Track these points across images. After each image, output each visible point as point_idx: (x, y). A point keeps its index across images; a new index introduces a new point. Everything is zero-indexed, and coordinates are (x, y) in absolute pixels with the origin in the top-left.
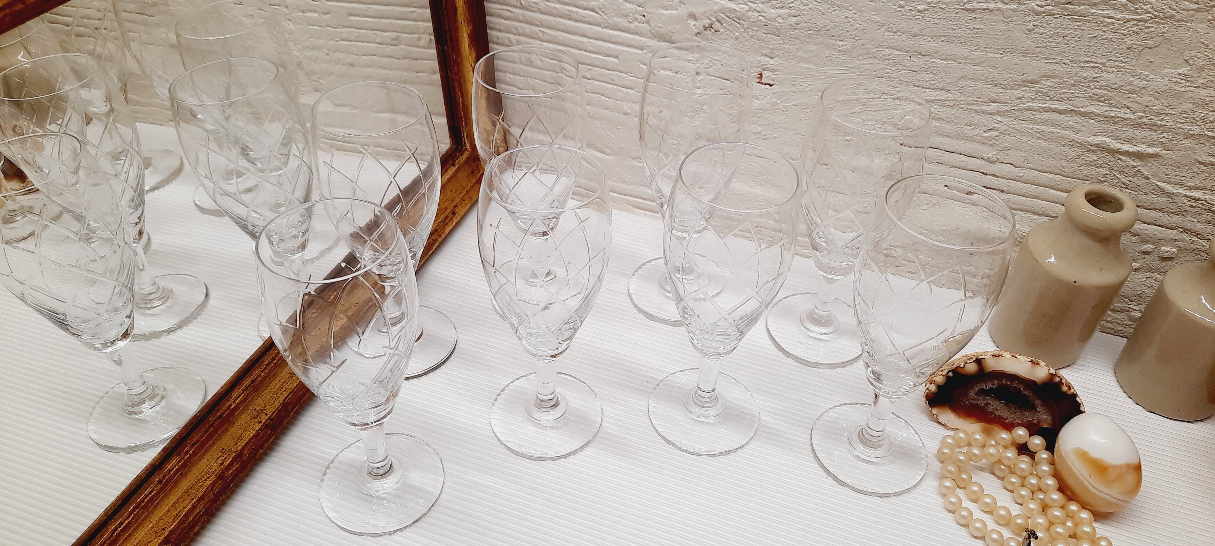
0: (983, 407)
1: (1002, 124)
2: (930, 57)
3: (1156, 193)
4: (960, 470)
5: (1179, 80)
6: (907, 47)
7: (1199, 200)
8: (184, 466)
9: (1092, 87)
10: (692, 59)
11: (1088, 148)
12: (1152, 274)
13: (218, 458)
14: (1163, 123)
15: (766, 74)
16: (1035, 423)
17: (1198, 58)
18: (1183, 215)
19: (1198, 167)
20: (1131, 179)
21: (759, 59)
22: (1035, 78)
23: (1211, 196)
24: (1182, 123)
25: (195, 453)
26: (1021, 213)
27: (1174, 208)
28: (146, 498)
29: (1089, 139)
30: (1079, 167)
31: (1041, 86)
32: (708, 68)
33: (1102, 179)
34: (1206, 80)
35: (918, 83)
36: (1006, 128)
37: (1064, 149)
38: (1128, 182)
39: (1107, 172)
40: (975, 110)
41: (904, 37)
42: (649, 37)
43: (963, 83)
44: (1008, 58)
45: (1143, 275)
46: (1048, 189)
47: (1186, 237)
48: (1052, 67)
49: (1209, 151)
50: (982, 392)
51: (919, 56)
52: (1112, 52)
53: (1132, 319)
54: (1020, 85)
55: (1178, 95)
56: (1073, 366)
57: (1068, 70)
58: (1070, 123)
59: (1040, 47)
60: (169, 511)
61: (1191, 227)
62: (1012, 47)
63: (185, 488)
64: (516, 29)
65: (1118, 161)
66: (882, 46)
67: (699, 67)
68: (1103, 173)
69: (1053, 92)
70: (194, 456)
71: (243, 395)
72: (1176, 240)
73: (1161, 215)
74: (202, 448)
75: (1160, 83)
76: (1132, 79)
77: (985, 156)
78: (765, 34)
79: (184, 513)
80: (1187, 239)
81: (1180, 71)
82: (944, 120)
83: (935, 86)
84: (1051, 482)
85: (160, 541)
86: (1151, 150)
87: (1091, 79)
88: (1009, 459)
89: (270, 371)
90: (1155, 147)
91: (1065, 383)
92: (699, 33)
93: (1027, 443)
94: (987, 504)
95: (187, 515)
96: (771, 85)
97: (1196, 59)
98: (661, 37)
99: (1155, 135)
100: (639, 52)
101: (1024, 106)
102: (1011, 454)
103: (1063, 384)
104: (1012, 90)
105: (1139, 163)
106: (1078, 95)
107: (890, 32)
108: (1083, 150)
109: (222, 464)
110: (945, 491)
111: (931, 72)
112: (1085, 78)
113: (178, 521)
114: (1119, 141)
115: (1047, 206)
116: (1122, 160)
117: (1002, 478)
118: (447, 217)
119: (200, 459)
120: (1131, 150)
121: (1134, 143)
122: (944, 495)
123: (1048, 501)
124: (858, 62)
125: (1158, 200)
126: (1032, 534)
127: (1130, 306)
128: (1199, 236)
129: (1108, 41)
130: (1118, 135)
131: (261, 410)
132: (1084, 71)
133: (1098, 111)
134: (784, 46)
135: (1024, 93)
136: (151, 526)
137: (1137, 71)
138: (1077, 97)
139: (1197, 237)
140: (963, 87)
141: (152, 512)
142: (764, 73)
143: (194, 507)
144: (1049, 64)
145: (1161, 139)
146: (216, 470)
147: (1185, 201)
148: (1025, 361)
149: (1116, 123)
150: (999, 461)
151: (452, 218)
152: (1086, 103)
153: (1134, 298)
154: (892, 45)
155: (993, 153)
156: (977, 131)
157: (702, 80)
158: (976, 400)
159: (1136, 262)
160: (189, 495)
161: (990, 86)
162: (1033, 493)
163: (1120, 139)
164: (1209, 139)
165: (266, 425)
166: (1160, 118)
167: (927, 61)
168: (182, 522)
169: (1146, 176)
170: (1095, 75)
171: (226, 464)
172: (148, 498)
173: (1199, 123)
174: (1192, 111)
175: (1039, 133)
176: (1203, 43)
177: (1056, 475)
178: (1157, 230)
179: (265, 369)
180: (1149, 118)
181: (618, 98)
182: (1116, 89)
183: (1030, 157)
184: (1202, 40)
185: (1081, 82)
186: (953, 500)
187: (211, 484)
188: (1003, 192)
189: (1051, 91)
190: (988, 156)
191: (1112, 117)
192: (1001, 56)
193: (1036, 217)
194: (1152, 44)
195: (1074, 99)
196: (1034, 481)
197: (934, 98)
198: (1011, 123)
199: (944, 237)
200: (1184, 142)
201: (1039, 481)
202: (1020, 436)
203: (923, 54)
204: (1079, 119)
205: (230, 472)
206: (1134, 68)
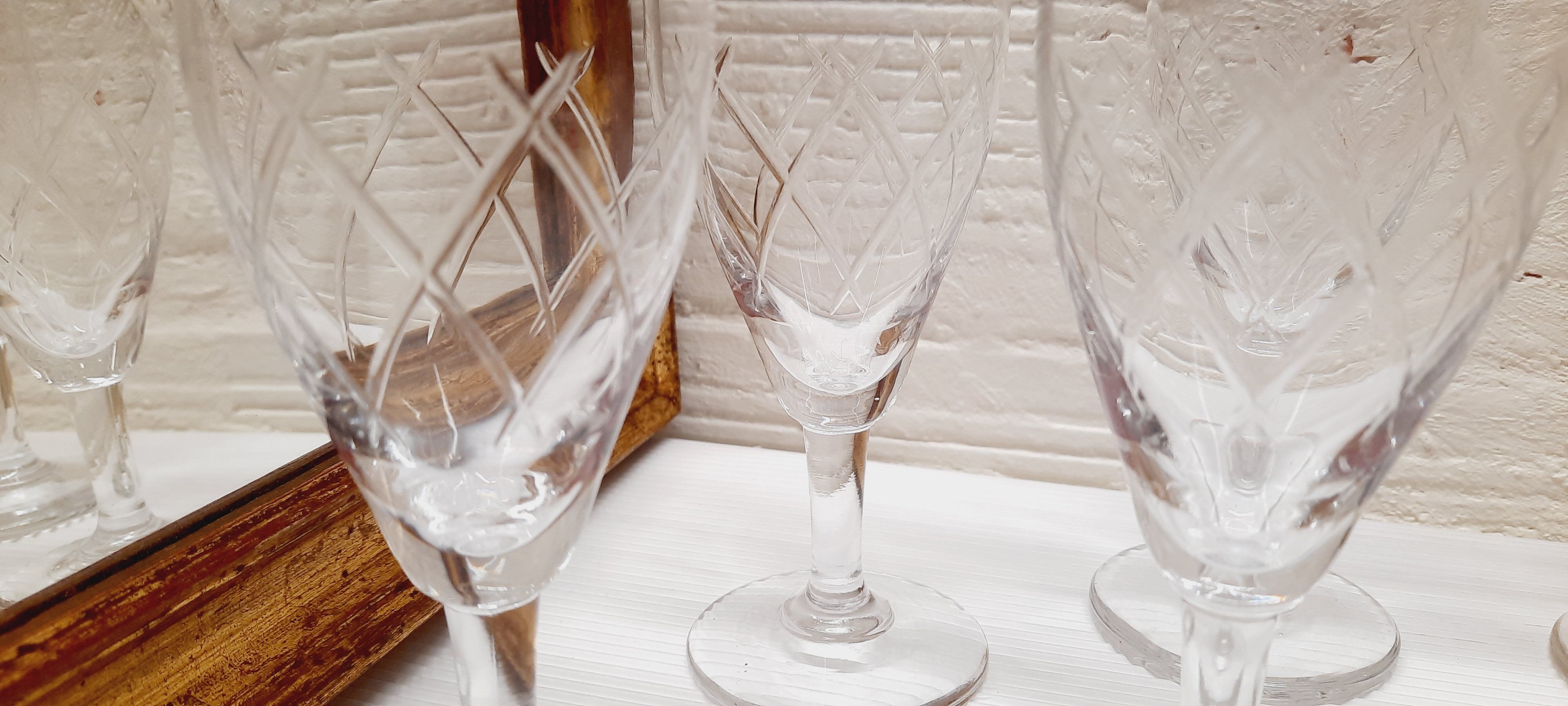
15: (1361, 36)
96: (1371, 60)
142: (1358, 31)
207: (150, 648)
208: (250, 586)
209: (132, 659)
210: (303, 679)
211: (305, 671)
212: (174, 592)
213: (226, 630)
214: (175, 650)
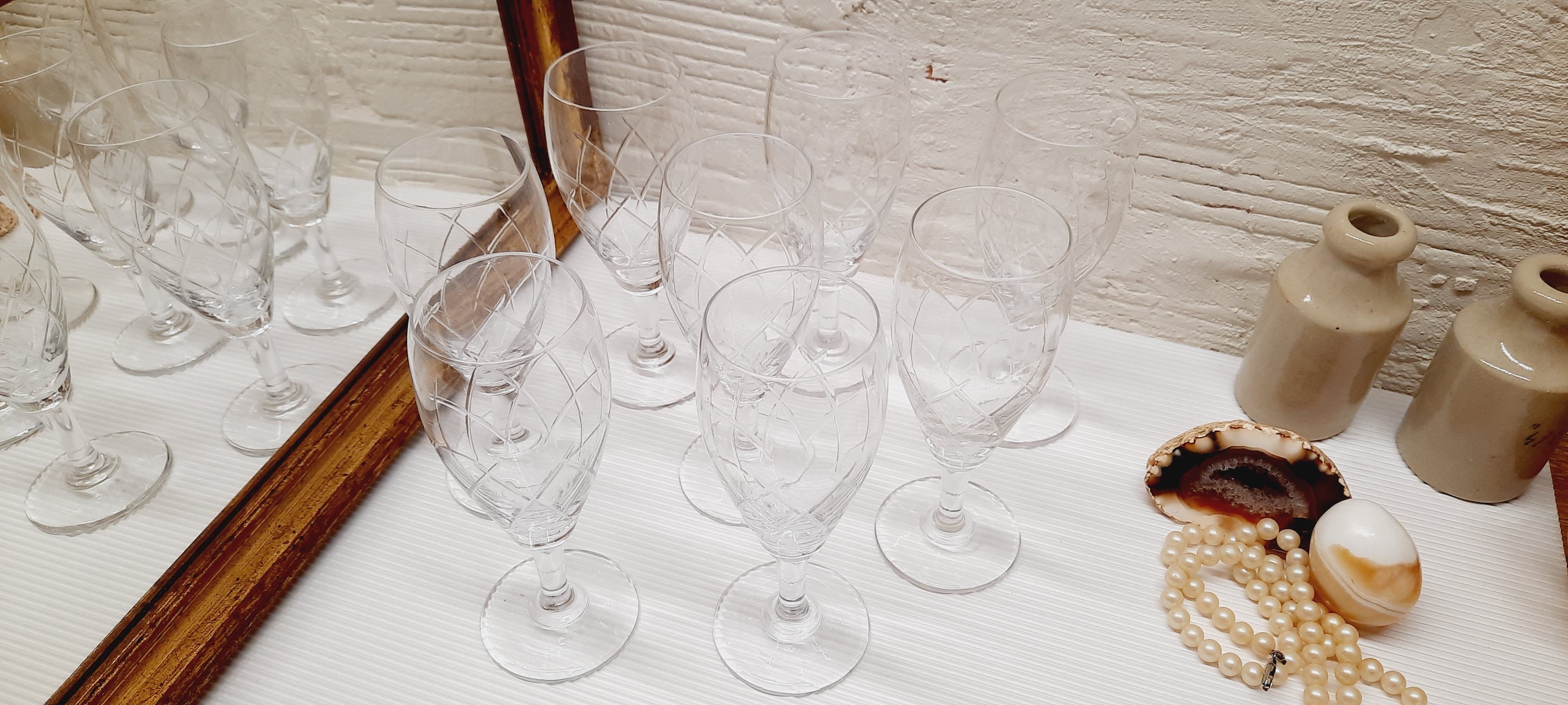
0: (1221, 494)
1: (1243, 123)
2: (1147, 38)
3: (1445, 208)
4: (1189, 577)
5: (1470, 59)
6: (1117, 27)
7: (1502, 215)
8: (184, 603)
9: (1357, 72)
10: (840, 49)
11: (1355, 152)
12: (1446, 313)
13: (231, 591)
14: (1452, 116)
15: (936, 66)
16: (1287, 514)
17: (1493, 31)
18: (1482, 235)
19: (1498, 172)
20: (1412, 190)
21: (926, 47)
22: (1283, 62)
23: (1517, 211)
24: (1475, 116)
25: (198, 587)
26: (1273, 239)
27: (1470, 226)
28: (134, 646)
29: (1356, 141)
30: (1345, 177)
31: (1292, 73)
32: (861, 61)
33: (1375, 192)
34: (1505, 59)
35: (1134, 73)
36: (1248, 129)
37: (1324, 154)
38: (1408, 194)
39: (1382, 183)
40: (1207, 106)
41: (1111, 14)
42: (783, 23)
43: (1191, 71)
44: (1247, 37)
45: (1433, 314)
46: (1306, 206)
47: (1486, 263)
48: (1304, 47)
49: (1513, 152)
50: (1218, 475)
51: (1132, 38)
52: (1381, 26)
53: (1421, 371)
54: (1265, 72)
55: (1470, 80)
56: (1343, 435)
57: (1326, 51)
58: (1331, 120)
59: (1287, 22)
60: (168, 661)
61: (1493, 251)
62: (1252, 23)
63: (187, 631)
64: (613, 16)
65: (1395, 168)
66: (1083, 26)
67: (849, 61)
68: (1377, 184)
69: (1306, 81)
70: (196, 590)
71: (260, 509)
72: (1474, 268)
73: (1453, 236)
74: (208, 579)
75: (1446, 64)
76: (1409, 60)
77: (1224, 166)
78: (932, 14)
79: (188, 663)
80: (1488, 266)
81: (1470, 48)
82: (1168, 120)
83: (1154, 76)
84: (1304, 589)
85: (156, 700)
86: (1437, 153)
87: (1355, 62)
88: (1252, 560)
89: (296, 477)
90: (1442, 148)
91: (1323, 460)
92: (847, 16)
93: (1276, 539)
94: (1223, 620)
95: (191, 666)
96: (944, 81)
97: (1490, 32)
98: (798, 22)
99: (1442, 133)
100: (773, 42)
101: (1271, 99)
102: (1254, 553)
103: (1321, 461)
104: (1254, 78)
105: (1422, 169)
106: (1339, 83)
107: (1093, 7)
108: (1349, 155)
109: (236, 598)
110: (1168, 604)
111: (1148, 59)
112: (1348, 61)
113: (180, 673)
114: (1394, 142)
115: (1307, 228)
116: (1400, 167)
117: (1244, 586)
119: (205, 593)
120: (1411, 153)
121: (1415, 144)
122: (1167, 610)
123: (1300, 615)
124: (1054, 48)
125: (1449, 217)
126: (1279, 658)
127: (1419, 355)
128: (1504, 262)
129: (1376, 11)
130: (1394, 133)
131: (288, 527)
132: (1345, 51)
133: (1366, 104)
134: (958, 30)
135: (1269, 82)
136: (145, 680)
137: (1415, 49)
138: (1337, 86)
139: (1501, 263)
140: (1190, 77)
141: (144, 663)
142: (934, 65)
143: (201, 654)
144: (1300, 44)
145: (1450, 137)
146: (229, 607)
147: (1484, 217)
148: (1272, 433)
149: (1391, 118)
150: (1240, 564)
152: (1351, 94)
153: (1423, 344)
154: (1096, 24)
155: (1234, 161)
156: (1210, 135)
157: (855, 76)
158: (1212, 484)
159: (1424, 297)
160: (194, 640)
161: (1225, 75)
162: (1282, 603)
163: (1396, 139)
164: (1511, 136)
165: (294, 545)
166: (1447, 110)
167: (1142, 44)
168: (186, 673)
169: (1432, 187)
170: (1360, 57)
171: (242, 598)
172: (137, 647)
173: (1497, 116)
174: (1488, 101)
175: (1292, 133)
176: (1499, 11)
177: (1312, 580)
178: (1449, 255)
179: (289, 474)
180: (1432, 110)
181: (749, 103)
182: (1388, 73)
183: (1282, 166)
184: (1496, 7)
185: (1343, 66)
186: (1179, 615)
187: (222, 625)
188: (1248, 211)
189: (1304, 78)
190: (1227, 165)
191: (1385, 111)
192: (1239, 35)
193: (1293, 243)
194: (1433, 13)
195: (1335, 88)
196: (1283, 588)
197: (1154, 92)
198: (1255, 122)
199: (1175, 271)
200: (1480, 140)
201: (1289, 590)
202: (1267, 530)
203: (1137, 34)
204: (1343, 114)
205: (248, 608)
206: (1411, 46)
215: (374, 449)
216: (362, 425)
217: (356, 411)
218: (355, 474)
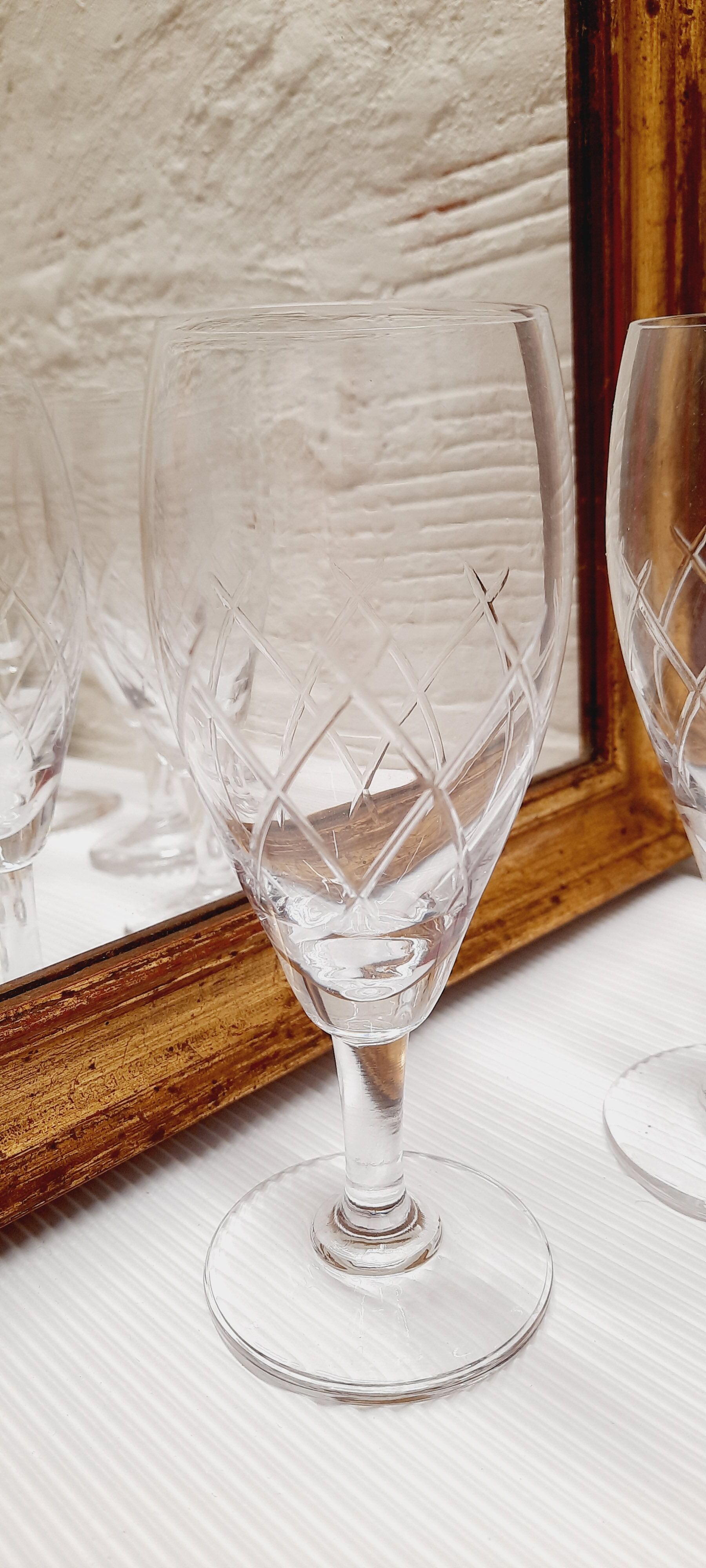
118: (536, 903)
151: (547, 911)
207: (160, 1004)
208: (244, 967)
209: (147, 1011)
210: (275, 1047)
211: (277, 1042)
212: (178, 966)
213: (222, 998)
214: (180, 1007)
215: (90, 1122)
216: (86, 1061)
217: (70, 1016)
218: (23, 1160)
